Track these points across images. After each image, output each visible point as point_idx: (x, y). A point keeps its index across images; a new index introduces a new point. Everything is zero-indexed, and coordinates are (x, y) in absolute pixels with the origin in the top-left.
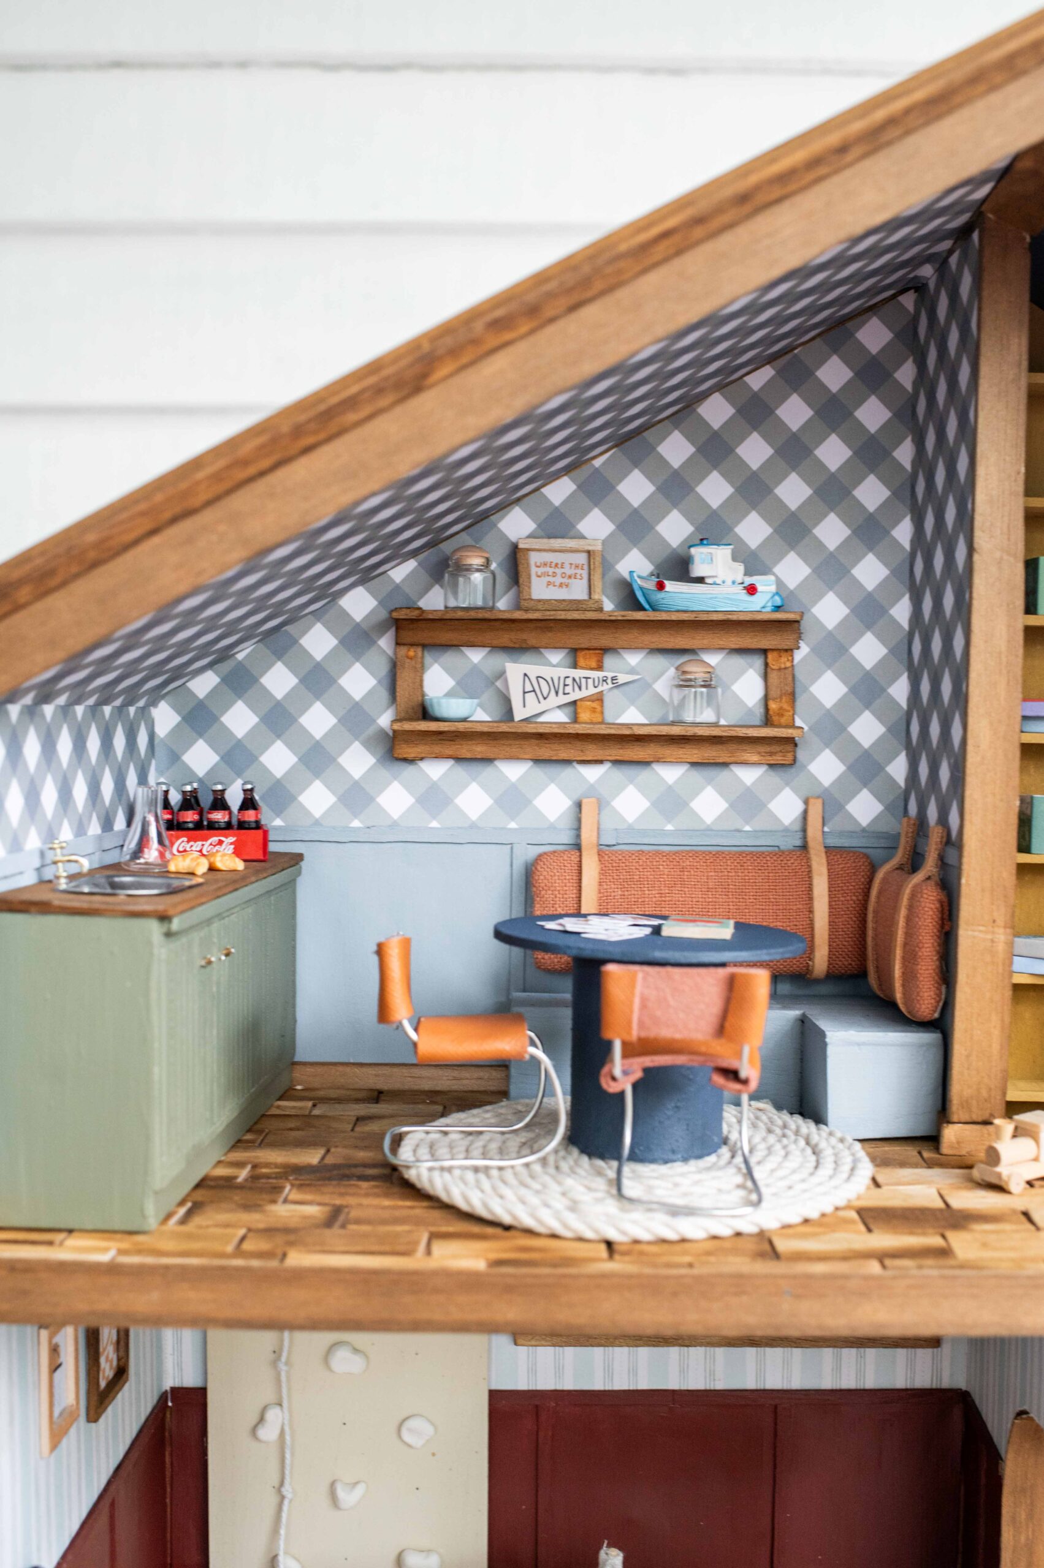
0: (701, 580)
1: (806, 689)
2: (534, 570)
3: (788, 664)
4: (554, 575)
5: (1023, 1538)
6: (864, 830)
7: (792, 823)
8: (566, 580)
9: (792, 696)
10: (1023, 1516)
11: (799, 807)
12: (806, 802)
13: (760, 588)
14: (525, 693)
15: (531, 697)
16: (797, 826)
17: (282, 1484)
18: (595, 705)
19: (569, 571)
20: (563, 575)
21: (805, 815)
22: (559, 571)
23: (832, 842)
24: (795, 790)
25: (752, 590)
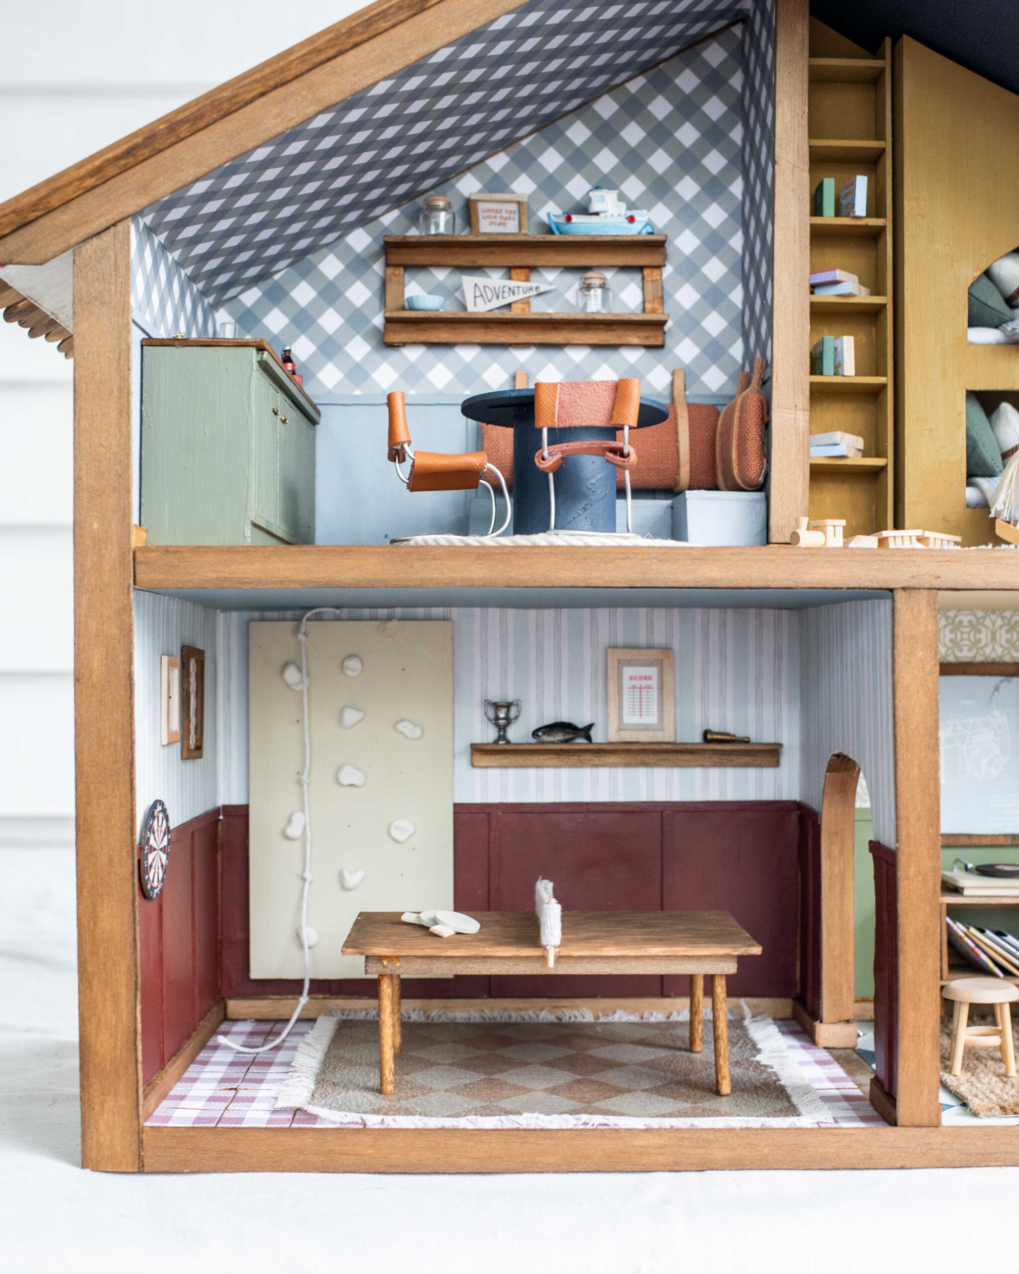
0: (597, 214)
1: (671, 296)
2: (481, 214)
3: (658, 278)
4: (495, 217)
5: (836, 870)
6: (714, 393)
7: (664, 389)
8: (503, 221)
9: (662, 300)
10: (836, 852)
11: (668, 378)
12: (673, 374)
13: (637, 218)
14: (475, 297)
15: (479, 300)
16: (667, 392)
17: (304, 871)
18: (525, 306)
19: (505, 215)
20: (501, 217)
21: (672, 384)
22: (498, 215)
23: (692, 400)
24: (666, 367)
25: (631, 219)
